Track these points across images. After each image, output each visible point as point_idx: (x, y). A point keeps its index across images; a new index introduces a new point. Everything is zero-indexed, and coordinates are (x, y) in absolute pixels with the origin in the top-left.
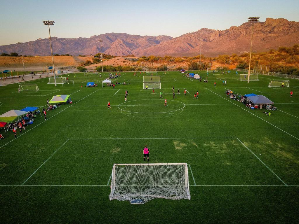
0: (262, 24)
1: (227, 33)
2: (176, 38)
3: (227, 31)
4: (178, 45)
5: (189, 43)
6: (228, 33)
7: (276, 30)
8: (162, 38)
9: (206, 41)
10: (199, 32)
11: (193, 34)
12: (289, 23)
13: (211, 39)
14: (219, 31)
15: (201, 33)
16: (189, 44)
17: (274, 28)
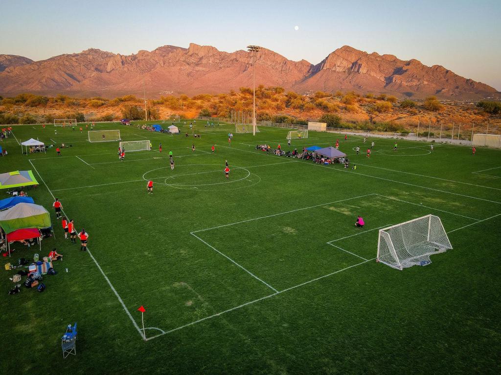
0: (185, 52)
1: (134, 60)
2: (40, 62)
3: (134, 57)
4: (47, 75)
5: (68, 72)
6: (136, 60)
7: (204, 61)
8: (10, 61)
9: (101, 71)
10: (84, 54)
11: (73, 56)
12: (220, 53)
13: (109, 68)
14: (121, 56)
15: (89, 56)
16: (68, 75)
17: (201, 59)
